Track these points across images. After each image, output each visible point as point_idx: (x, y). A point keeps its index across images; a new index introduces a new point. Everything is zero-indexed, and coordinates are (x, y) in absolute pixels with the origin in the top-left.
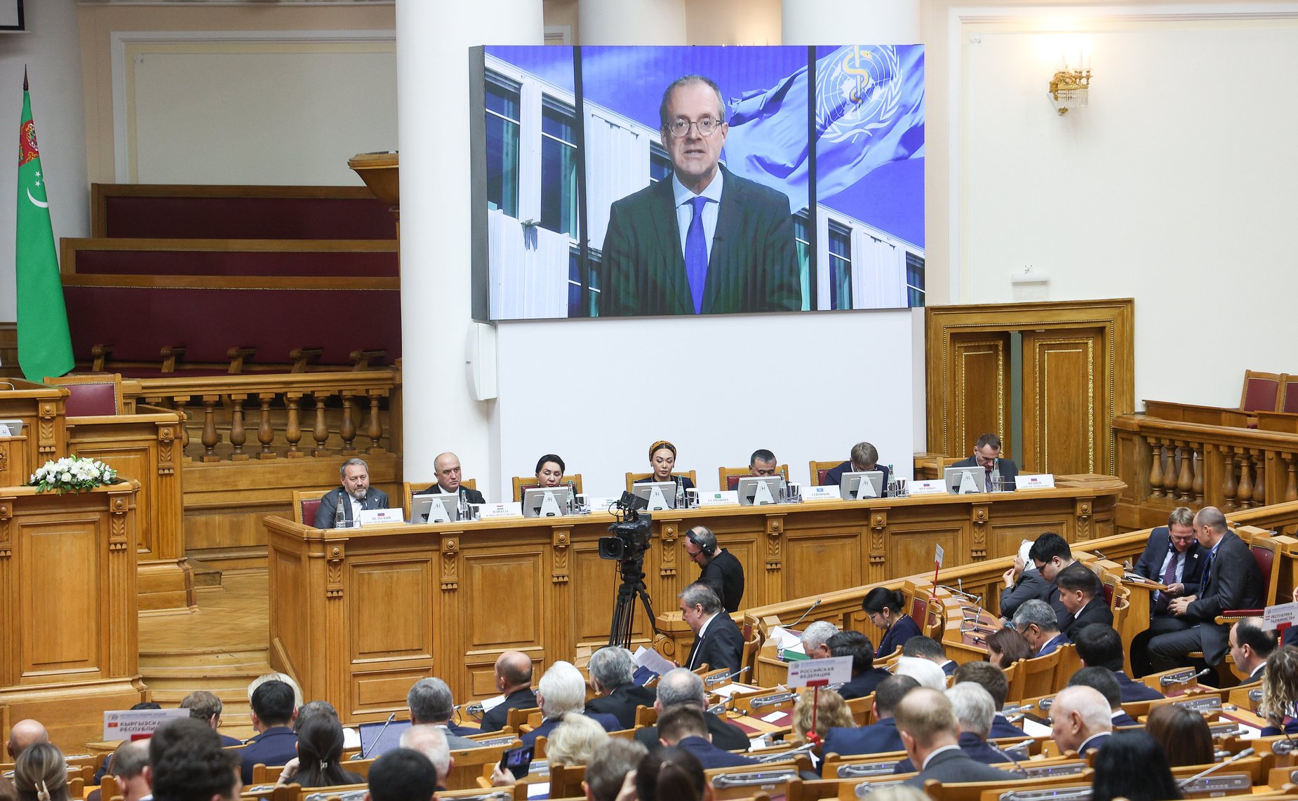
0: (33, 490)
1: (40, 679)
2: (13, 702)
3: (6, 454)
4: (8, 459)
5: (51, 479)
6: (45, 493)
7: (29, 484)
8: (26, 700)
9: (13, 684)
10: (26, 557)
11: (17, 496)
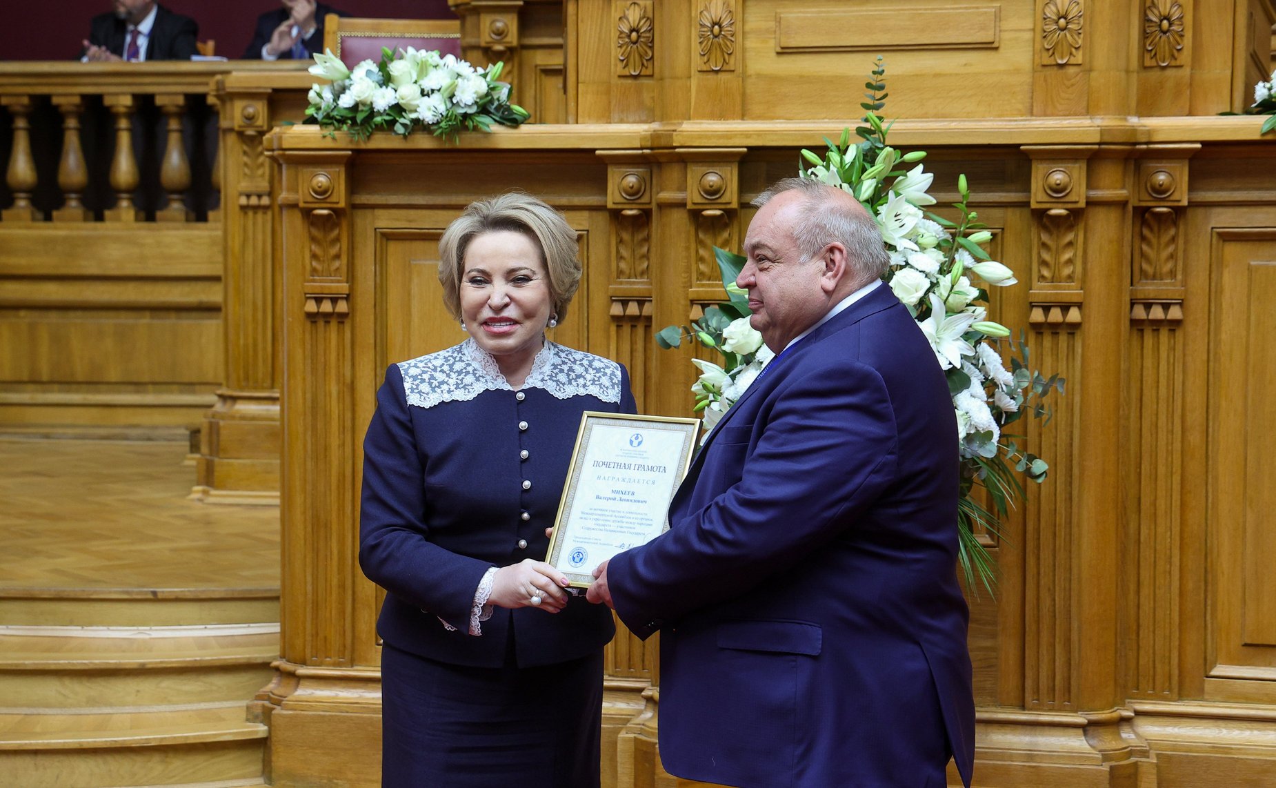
0: (1253, 126)
1: (1264, 692)
2: (1175, 748)
3: (1180, 19)
4: (1189, 35)
7: (1248, 112)
8: (1216, 748)
9: (1181, 696)
10: (1230, 326)
11: (1202, 142)
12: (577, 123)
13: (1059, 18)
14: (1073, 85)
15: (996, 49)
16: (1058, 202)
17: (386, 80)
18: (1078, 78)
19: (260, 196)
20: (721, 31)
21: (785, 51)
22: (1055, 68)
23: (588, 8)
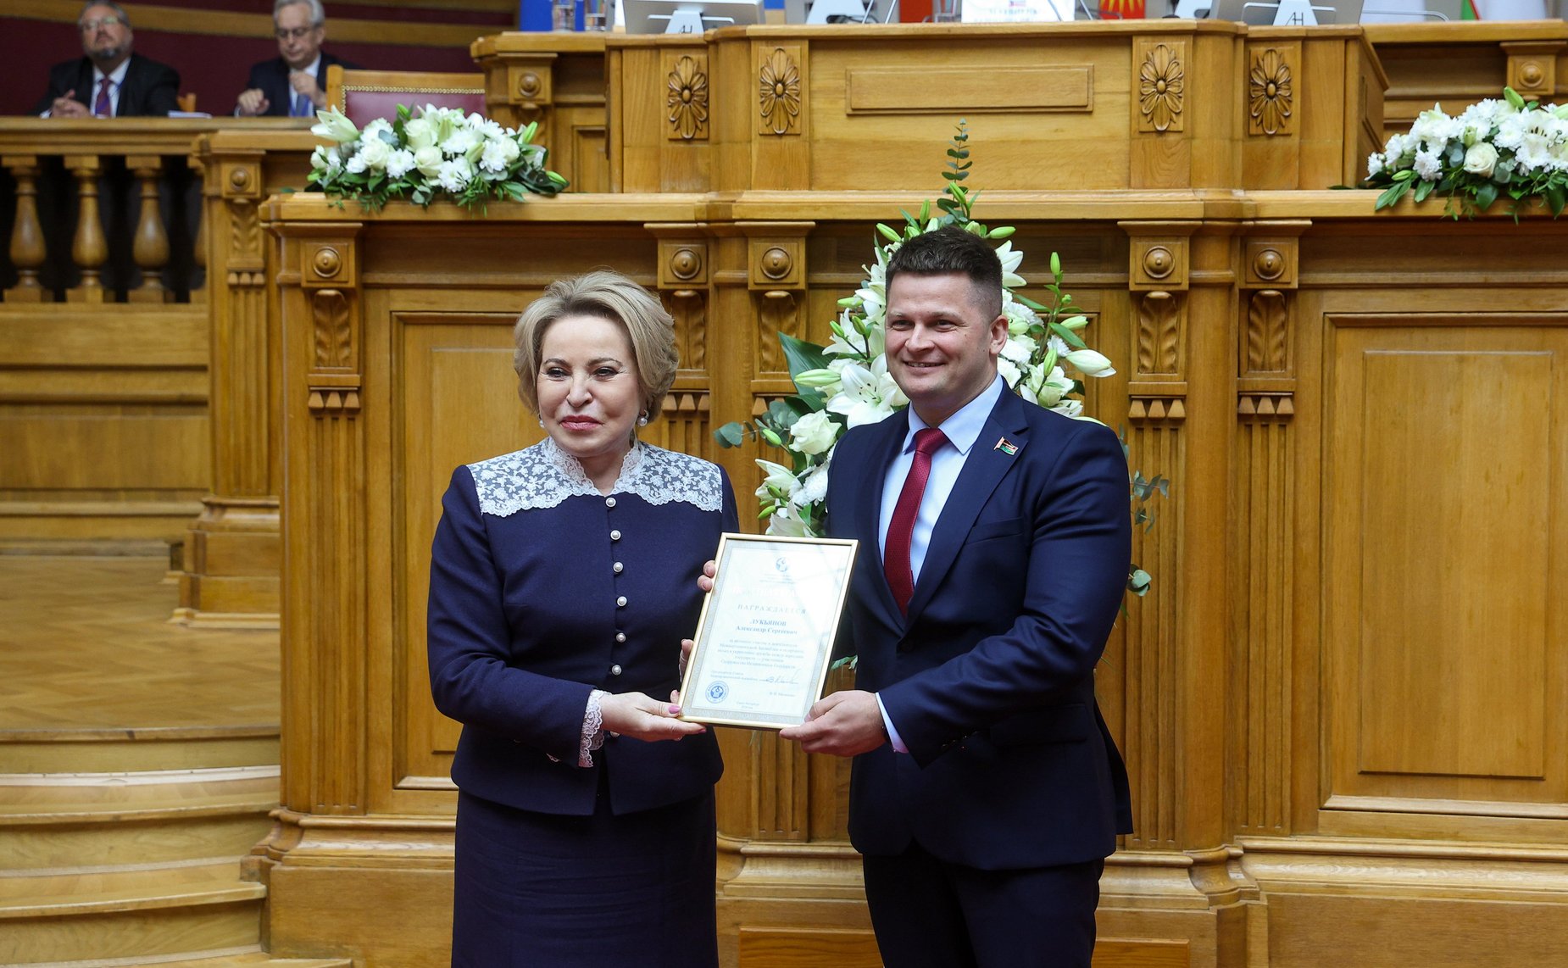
0: (1368, 202)
1: (1382, 825)
2: (1286, 888)
3: (1288, 82)
4: (1297, 100)
5: (1429, 163)
6: (1408, 210)
7: (1361, 186)
8: (1330, 887)
9: (1294, 831)
10: (1344, 423)
11: (1312, 219)
12: (623, 192)
13: (1158, 80)
14: (1173, 154)
15: (1090, 113)
16: (1159, 283)
17: (402, 142)
18: (1179, 146)
19: (252, 274)
20: (784, 90)
21: (856, 113)
22: (1154, 135)
23: (634, 63)
